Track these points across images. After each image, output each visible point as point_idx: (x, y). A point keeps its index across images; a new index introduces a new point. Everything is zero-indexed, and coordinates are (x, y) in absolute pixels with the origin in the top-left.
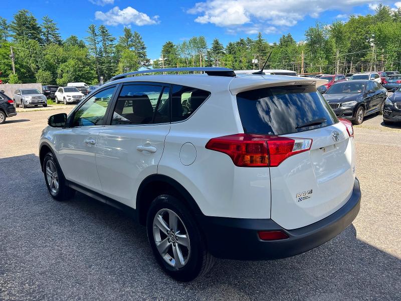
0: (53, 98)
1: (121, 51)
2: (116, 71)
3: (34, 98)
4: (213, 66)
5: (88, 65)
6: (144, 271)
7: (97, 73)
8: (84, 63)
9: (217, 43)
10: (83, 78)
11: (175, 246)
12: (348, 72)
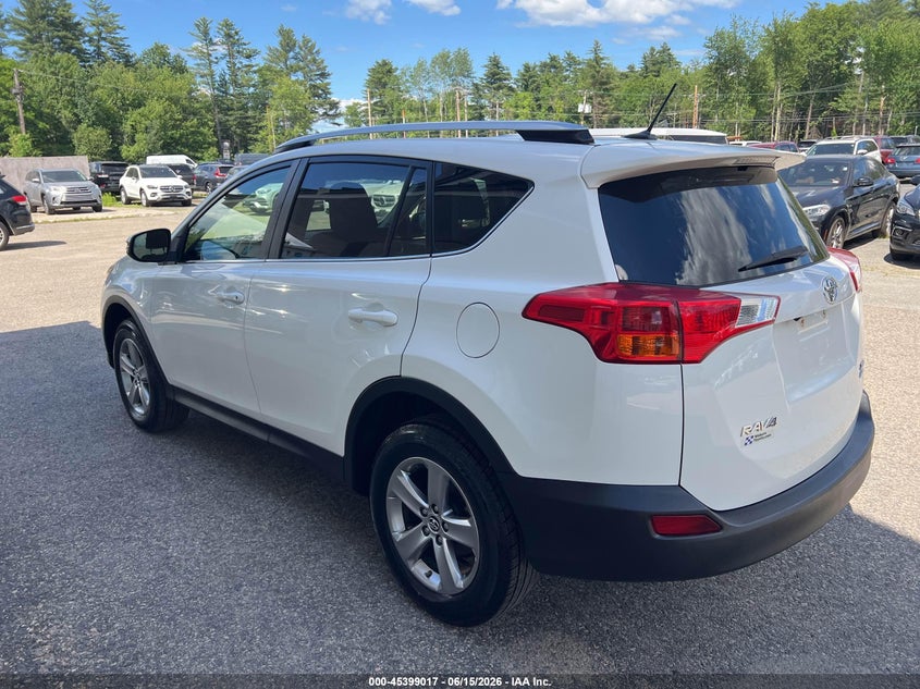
0: (117, 192)
1: (273, 82)
2: (261, 128)
3: (71, 190)
4: (487, 119)
5: (195, 114)
6: (364, 598)
7: (215, 132)
8: (184, 110)
9: (495, 63)
10: (185, 145)
11: (440, 543)
12: (802, 136)
